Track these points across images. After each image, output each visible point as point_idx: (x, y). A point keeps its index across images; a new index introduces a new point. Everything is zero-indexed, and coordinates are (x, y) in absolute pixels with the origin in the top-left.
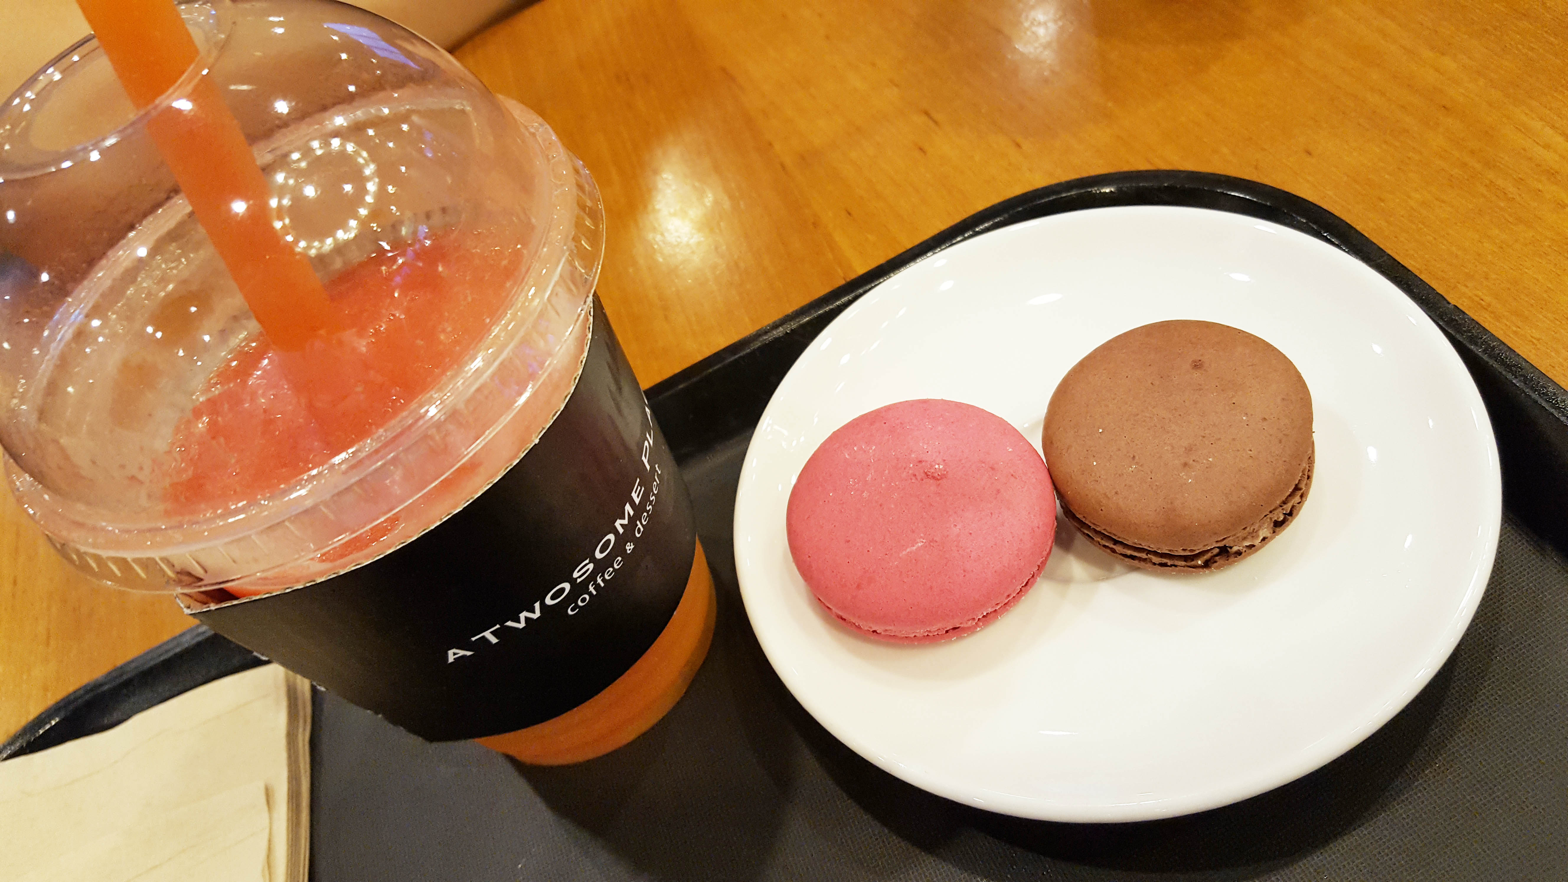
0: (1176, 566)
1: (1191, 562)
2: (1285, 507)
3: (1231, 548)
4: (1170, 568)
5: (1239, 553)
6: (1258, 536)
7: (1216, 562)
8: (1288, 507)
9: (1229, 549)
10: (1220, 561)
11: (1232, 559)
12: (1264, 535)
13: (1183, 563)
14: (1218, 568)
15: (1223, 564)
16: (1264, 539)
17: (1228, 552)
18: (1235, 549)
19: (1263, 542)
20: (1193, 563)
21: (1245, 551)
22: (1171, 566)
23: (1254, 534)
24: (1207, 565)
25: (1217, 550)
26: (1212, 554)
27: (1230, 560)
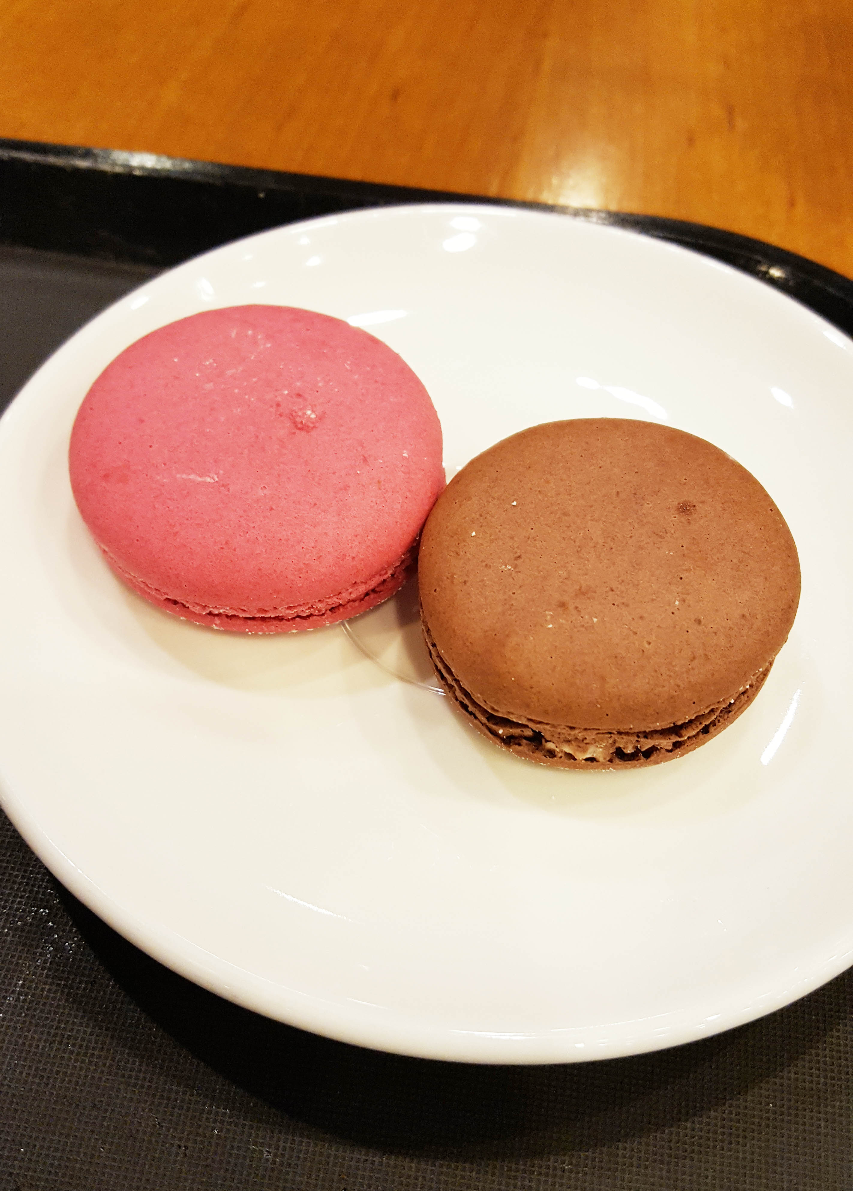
0: (476, 718)
1: (494, 724)
2: (642, 740)
3: (547, 741)
4: (469, 716)
5: (551, 754)
6: (585, 751)
7: (520, 745)
8: (646, 744)
9: (543, 741)
10: (525, 747)
11: (539, 755)
12: (595, 756)
13: (484, 720)
14: (520, 754)
15: (526, 753)
16: (592, 760)
17: (541, 743)
18: (550, 746)
19: (589, 763)
20: (494, 727)
21: (561, 757)
22: (471, 713)
23: (582, 745)
24: (508, 741)
25: (528, 733)
26: (521, 733)
27: (535, 755)
